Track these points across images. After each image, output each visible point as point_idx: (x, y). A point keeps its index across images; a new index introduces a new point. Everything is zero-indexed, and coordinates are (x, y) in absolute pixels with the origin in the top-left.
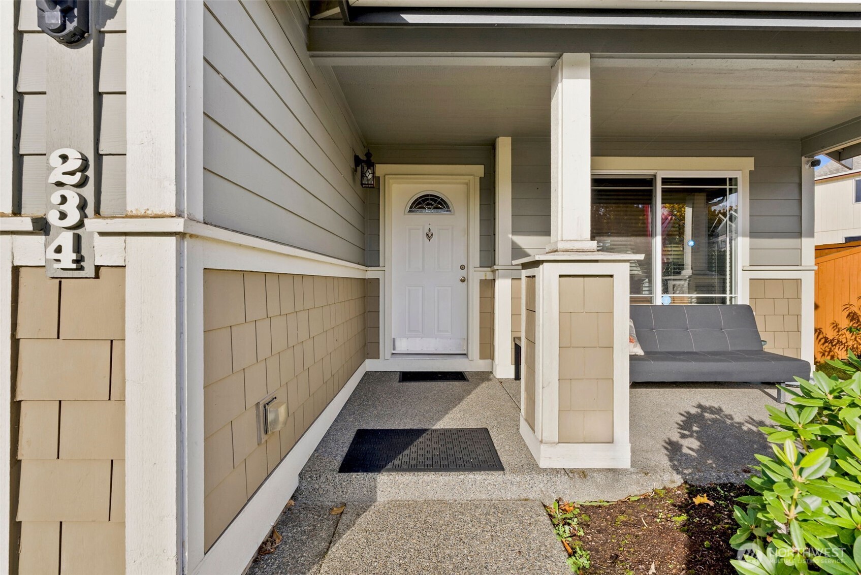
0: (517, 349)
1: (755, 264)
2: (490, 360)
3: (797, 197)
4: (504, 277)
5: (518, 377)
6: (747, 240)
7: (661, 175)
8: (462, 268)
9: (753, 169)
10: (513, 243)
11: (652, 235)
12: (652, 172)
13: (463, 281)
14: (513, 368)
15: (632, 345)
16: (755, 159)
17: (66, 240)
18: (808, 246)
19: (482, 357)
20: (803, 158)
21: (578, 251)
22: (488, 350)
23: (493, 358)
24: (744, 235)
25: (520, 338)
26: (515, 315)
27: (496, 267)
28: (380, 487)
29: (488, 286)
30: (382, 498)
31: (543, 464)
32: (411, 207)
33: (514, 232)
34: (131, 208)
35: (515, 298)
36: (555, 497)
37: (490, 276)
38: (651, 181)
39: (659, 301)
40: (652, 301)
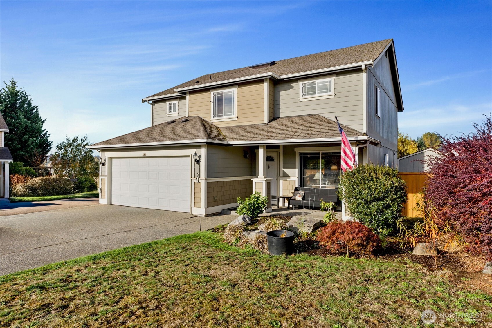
7: (321, 152)
8: (277, 176)
10: (283, 170)
11: (319, 169)
12: (319, 151)
13: (276, 180)
15: (300, 197)
17: (198, 180)
33: (283, 168)
34: (202, 177)
38: (318, 153)
39: (320, 188)
40: (319, 187)
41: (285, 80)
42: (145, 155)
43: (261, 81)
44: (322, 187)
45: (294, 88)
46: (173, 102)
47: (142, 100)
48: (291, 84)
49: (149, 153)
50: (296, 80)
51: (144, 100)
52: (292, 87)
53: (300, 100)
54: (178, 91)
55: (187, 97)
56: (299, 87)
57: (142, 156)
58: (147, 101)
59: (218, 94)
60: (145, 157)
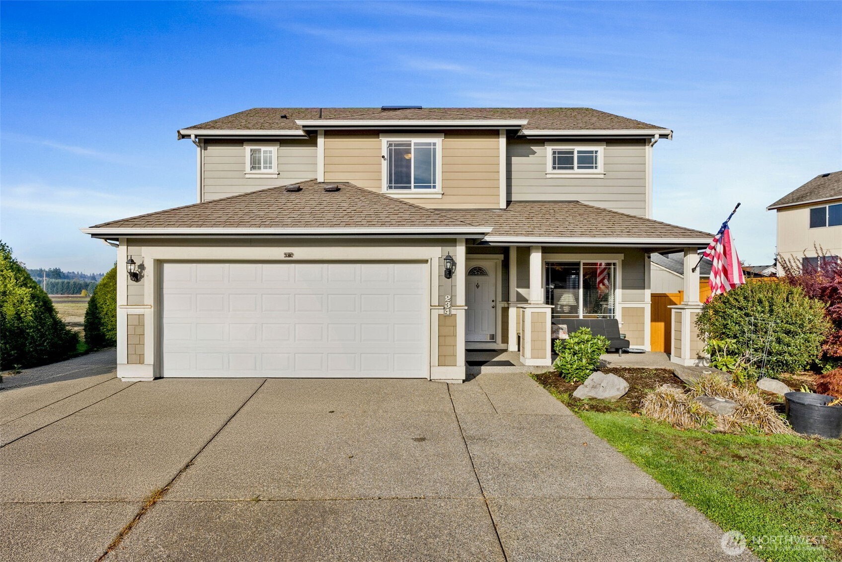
0: (519, 337)
1: (624, 301)
2: (506, 344)
3: (643, 271)
4: (514, 307)
5: (519, 350)
6: (621, 290)
7: (582, 262)
8: (493, 301)
9: (623, 259)
10: (517, 291)
11: (579, 288)
12: (579, 260)
13: (493, 307)
14: (517, 346)
15: (564, 335)
16: (624, 255)
17: (448, 310)
18: (647, 293)
19: (502, 343)
20: (646, 254)
21: (537, 304)
22: (505, 339)
23: (508, 343)
24: (619, 288)
25: (520, 333)
26: (518, 323)
27: (509, 302)
28: (482, 370)
29: (505, 311)
30: (482, 373)
31: (526, 365)
32: (469, 273)
33: (518, 287)
34: (457, 305)
35: (518, 316)
36: (530, 372)
37: (506, 306)
38: (578, 264)
39: (581, 317)
40: (578, 317)
41: (528, 138)
42: (290, 255)
43: (492, 132)
44: (584, 317)
45: (536, 154)
46: (264, 148)
47: (179, 132)
48: (532, 147)
49: (299, 252)
50: (541, 141)
51: (183, 132)
52: (534, 153)
53: (548, 176)
54: (304, 126)
55: (321, 141)
56: (546, 153)
57: (282, 257)
58: (193, 137)
59: (396, 145)
60: (289, 260)
